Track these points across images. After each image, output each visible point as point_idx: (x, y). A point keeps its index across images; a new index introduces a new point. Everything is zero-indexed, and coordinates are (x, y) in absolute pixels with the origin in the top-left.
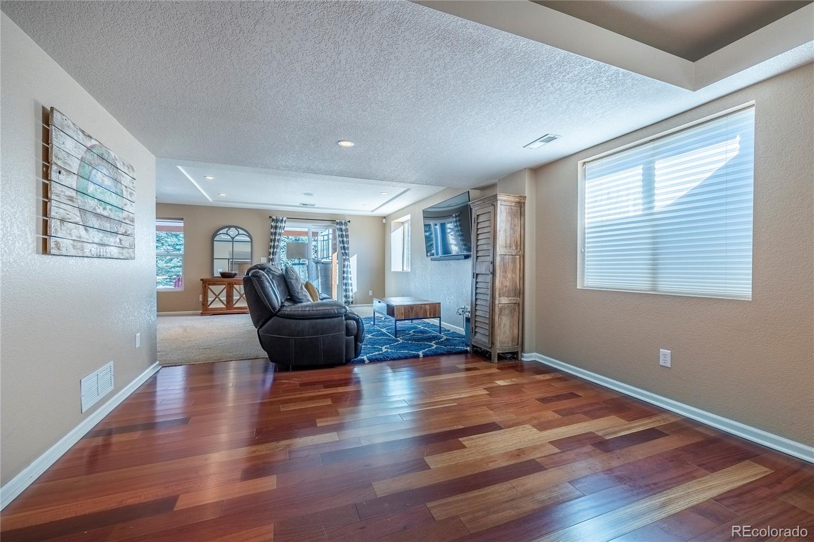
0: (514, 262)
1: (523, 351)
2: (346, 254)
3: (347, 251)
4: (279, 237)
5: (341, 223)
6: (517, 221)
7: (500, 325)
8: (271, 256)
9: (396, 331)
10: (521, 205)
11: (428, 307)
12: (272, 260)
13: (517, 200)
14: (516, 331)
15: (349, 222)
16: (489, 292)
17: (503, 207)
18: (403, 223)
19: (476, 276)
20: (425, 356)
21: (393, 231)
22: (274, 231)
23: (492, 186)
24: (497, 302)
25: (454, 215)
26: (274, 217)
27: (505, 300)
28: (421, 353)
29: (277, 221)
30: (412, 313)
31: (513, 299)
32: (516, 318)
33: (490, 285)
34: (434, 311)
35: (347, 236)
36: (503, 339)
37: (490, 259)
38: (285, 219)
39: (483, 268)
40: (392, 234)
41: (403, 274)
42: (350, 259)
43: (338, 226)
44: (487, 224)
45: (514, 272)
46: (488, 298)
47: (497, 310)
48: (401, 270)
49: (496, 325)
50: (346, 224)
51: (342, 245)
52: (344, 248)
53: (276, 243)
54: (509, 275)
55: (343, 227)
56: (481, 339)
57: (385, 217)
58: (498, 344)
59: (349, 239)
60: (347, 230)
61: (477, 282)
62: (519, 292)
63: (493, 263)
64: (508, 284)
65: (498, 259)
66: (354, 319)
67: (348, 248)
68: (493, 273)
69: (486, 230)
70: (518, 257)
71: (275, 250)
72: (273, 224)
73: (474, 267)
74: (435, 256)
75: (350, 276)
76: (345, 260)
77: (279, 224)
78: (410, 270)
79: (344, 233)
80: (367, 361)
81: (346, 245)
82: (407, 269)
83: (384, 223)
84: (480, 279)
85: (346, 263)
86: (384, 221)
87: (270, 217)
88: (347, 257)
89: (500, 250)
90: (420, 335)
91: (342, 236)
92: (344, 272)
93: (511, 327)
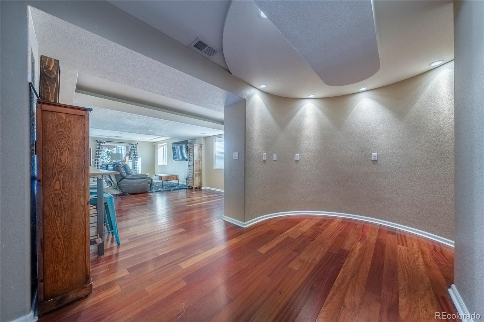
0: (199, 162)
1: (202, 186)
2: (136, 157)
3: (136, 156)
4: (101, 150)
5: (133, 144)
6: (200, 151)
7: (195, 179)
8: (97, 158)
9: (163, 185)
10: (201, 146)
11: (174, 176)
12: (97, 160)
13: (200, 145)
14: (200, 181)
15: (138, 144)
16: (192, 170)
17: (196, 148)
18: (163, 145)
19: (189, 166)
20: (173, 190)
21: (159, 148)
22: (99, 147)
23: (195, 139)
24: (194, 173)
25: (185, 143)
26: (99, 141)
27: (197, 173)
28: (172, 189)
29: (100, 142)
30: (168, 178)
31: (199, 172)
32: (200, 177)
33: (192, 169)
34: (176, 178)
35: (136, 150)
36: (196, 183)
37: (193, 161)
38: (104, 141)
39: (191, 164)
40: (158, 150)
41: (163, 166)
42: (138, 159)
43: (132, 146)
44: (192, 151)
45: (199, 165)
46: (192, 172)
47: (194, 175)
48: (162, 164)
49: (194, 179)
50: (136, 145)
51: (134, 154)
52: (135, 155)
53: (100, 153)
54: (198, 166)
55: (135, 146)
56: (190, 184)
57: (154, 142)
58: (195, 185)
59: (138, 151)
60: (136, 147)
61: (189, 168)
62: (201, 170)
63: (193, 162)
64: (197, 168)
65: (195, 161)
66: (150, 179)
67: (137, 155)
68: (193, 165)
69: (191, 153)
70: (200, 161)
71: (99, 156)
72: (98, 144)
73: (188, 163)
74: (177, 159)
75: (138, 167)
76: (135, 160)
77: (101, 144)
78: (166, 164)
79: (135, 149)
80: (154, 192)
81: (136, 154)
82: (165, 164)
83: (154, 145)
84: (190, 167)
85: (136, 161)
86: (154, 144)
87: (96, 141)
88: (137, 159)
89: (195, 159)
90: (171, 186)
91: (134, 150)
92: (135, 165)
93: (199, 180)
